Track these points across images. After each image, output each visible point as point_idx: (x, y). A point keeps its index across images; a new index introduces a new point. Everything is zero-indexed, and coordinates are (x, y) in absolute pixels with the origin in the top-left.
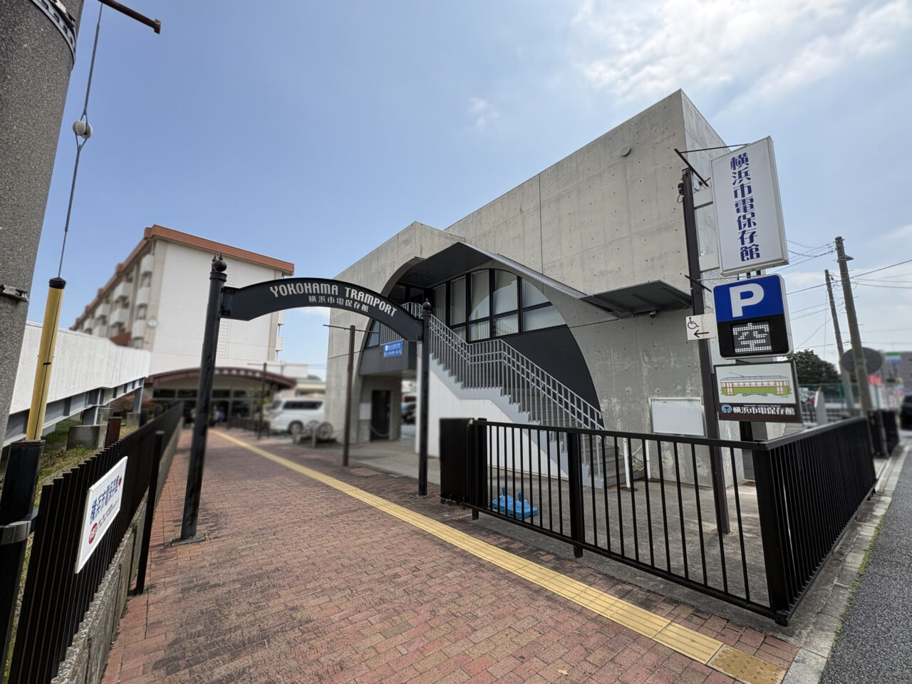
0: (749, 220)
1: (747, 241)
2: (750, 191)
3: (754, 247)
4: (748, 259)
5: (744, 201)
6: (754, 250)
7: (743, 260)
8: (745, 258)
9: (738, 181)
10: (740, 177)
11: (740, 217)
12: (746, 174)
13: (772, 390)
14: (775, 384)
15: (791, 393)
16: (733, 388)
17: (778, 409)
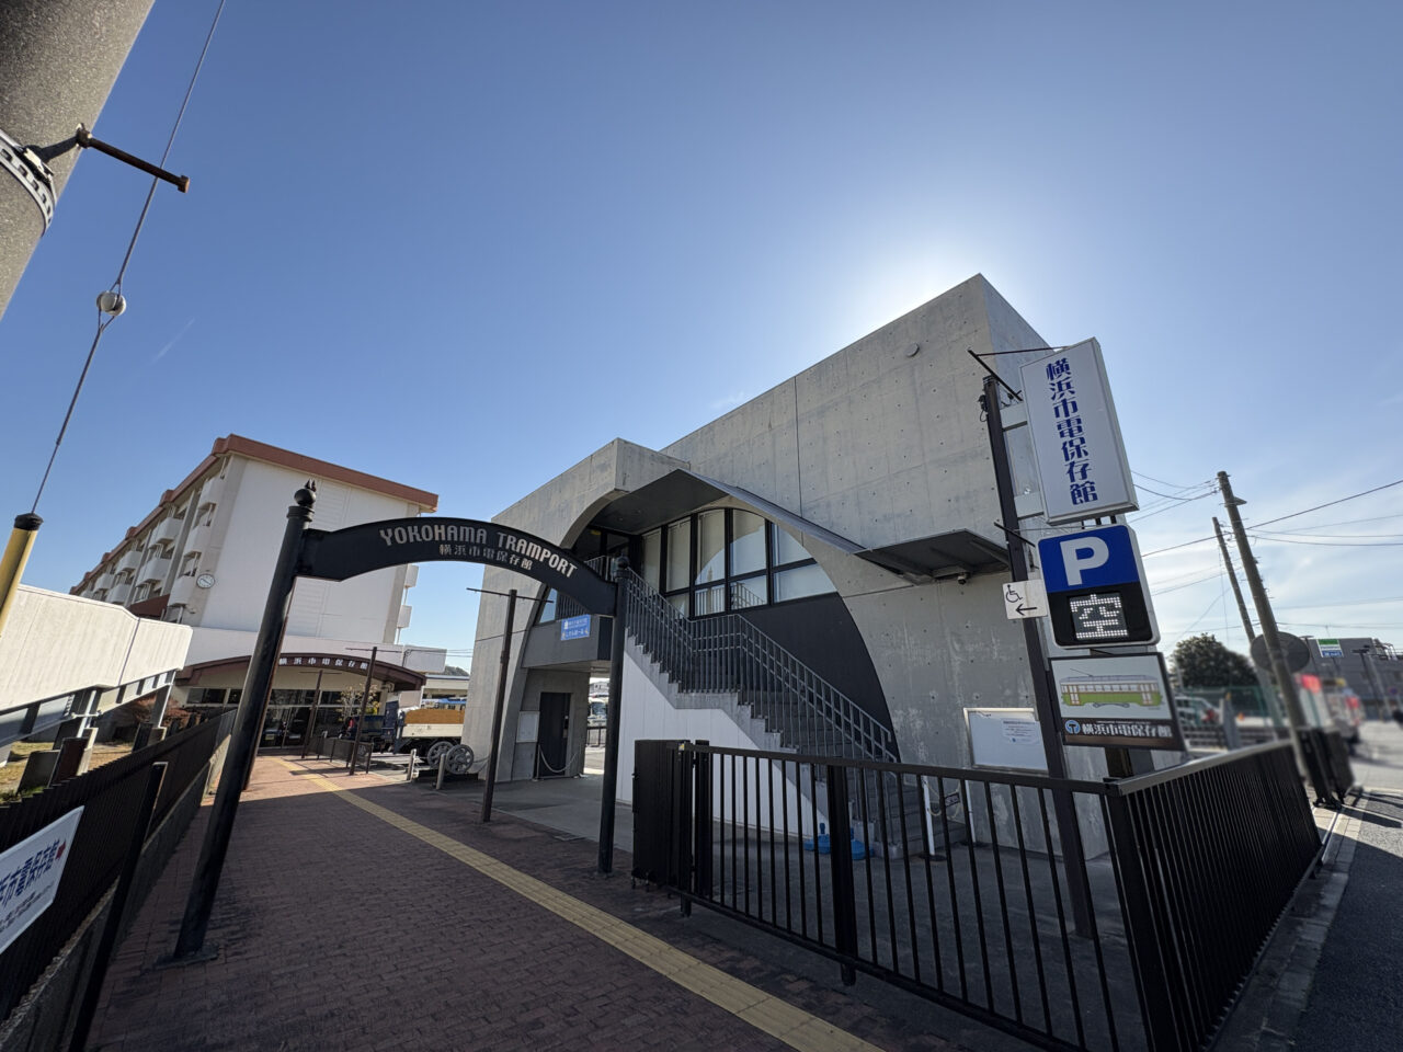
0: (1078, 448)
1: (1078, 476)
2: (1075, 409)
3: (1088, 485)
4: (1082, 502)
5: (1068, 422)
6: (1089, 489)
7: (1075, 503)
8: (1078, 501)
9: (1058, 396)
10: (1060, 389)
11: (1065, 444)
12: (1068, 385)
13: (1135, 697)
14: (1139, 688)
15: (1163, 703)
16: (1079, 694)
17: (1147, 727)
